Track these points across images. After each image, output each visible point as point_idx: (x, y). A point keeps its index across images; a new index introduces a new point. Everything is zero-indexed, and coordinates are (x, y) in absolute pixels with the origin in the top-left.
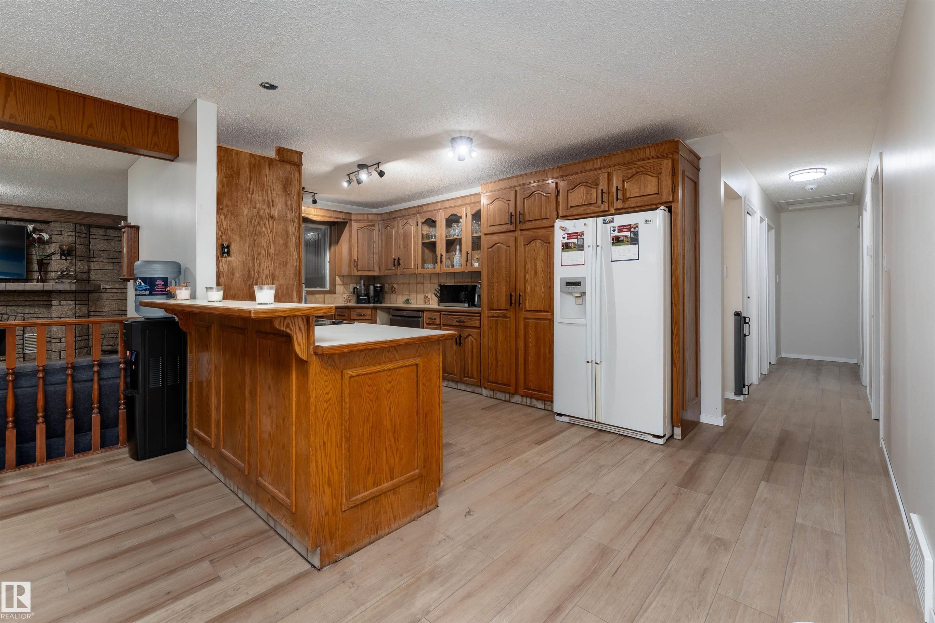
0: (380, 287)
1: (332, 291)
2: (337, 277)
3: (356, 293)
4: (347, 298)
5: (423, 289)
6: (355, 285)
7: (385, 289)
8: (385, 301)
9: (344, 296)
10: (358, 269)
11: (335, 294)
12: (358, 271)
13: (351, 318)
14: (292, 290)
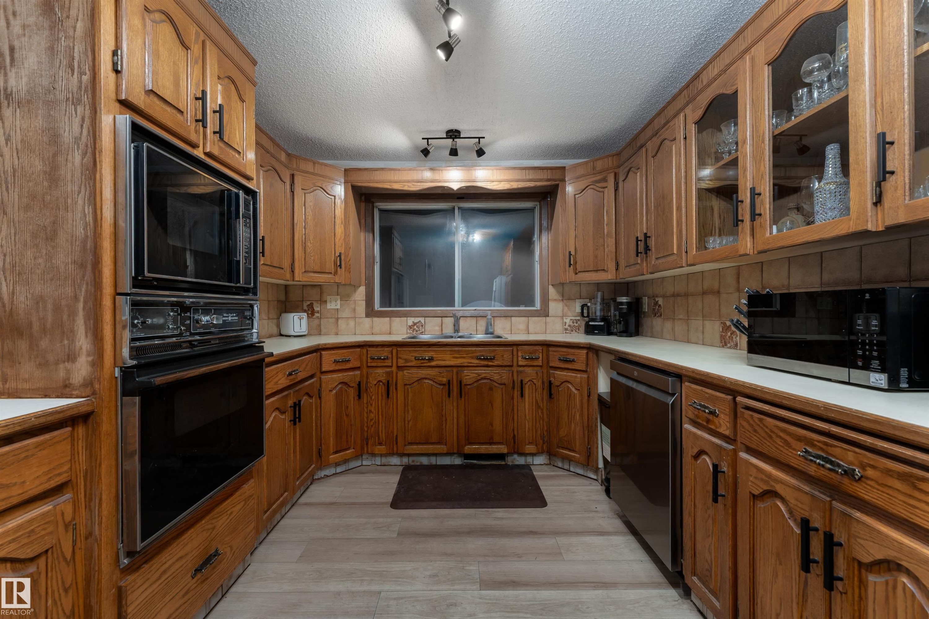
0: (628, 304)
1: (544, 313)
2: (550, 287)
3: (585, 315)
4: (571, 323)
5: (717, 307)
6: (583, 302)
7: (644, 306)
8: (642, 333)
9: (565, 320)
10: (576, 269)
11: (548, 316)
12: (576, 274)
13: (551, 365)
14: (73, 314)
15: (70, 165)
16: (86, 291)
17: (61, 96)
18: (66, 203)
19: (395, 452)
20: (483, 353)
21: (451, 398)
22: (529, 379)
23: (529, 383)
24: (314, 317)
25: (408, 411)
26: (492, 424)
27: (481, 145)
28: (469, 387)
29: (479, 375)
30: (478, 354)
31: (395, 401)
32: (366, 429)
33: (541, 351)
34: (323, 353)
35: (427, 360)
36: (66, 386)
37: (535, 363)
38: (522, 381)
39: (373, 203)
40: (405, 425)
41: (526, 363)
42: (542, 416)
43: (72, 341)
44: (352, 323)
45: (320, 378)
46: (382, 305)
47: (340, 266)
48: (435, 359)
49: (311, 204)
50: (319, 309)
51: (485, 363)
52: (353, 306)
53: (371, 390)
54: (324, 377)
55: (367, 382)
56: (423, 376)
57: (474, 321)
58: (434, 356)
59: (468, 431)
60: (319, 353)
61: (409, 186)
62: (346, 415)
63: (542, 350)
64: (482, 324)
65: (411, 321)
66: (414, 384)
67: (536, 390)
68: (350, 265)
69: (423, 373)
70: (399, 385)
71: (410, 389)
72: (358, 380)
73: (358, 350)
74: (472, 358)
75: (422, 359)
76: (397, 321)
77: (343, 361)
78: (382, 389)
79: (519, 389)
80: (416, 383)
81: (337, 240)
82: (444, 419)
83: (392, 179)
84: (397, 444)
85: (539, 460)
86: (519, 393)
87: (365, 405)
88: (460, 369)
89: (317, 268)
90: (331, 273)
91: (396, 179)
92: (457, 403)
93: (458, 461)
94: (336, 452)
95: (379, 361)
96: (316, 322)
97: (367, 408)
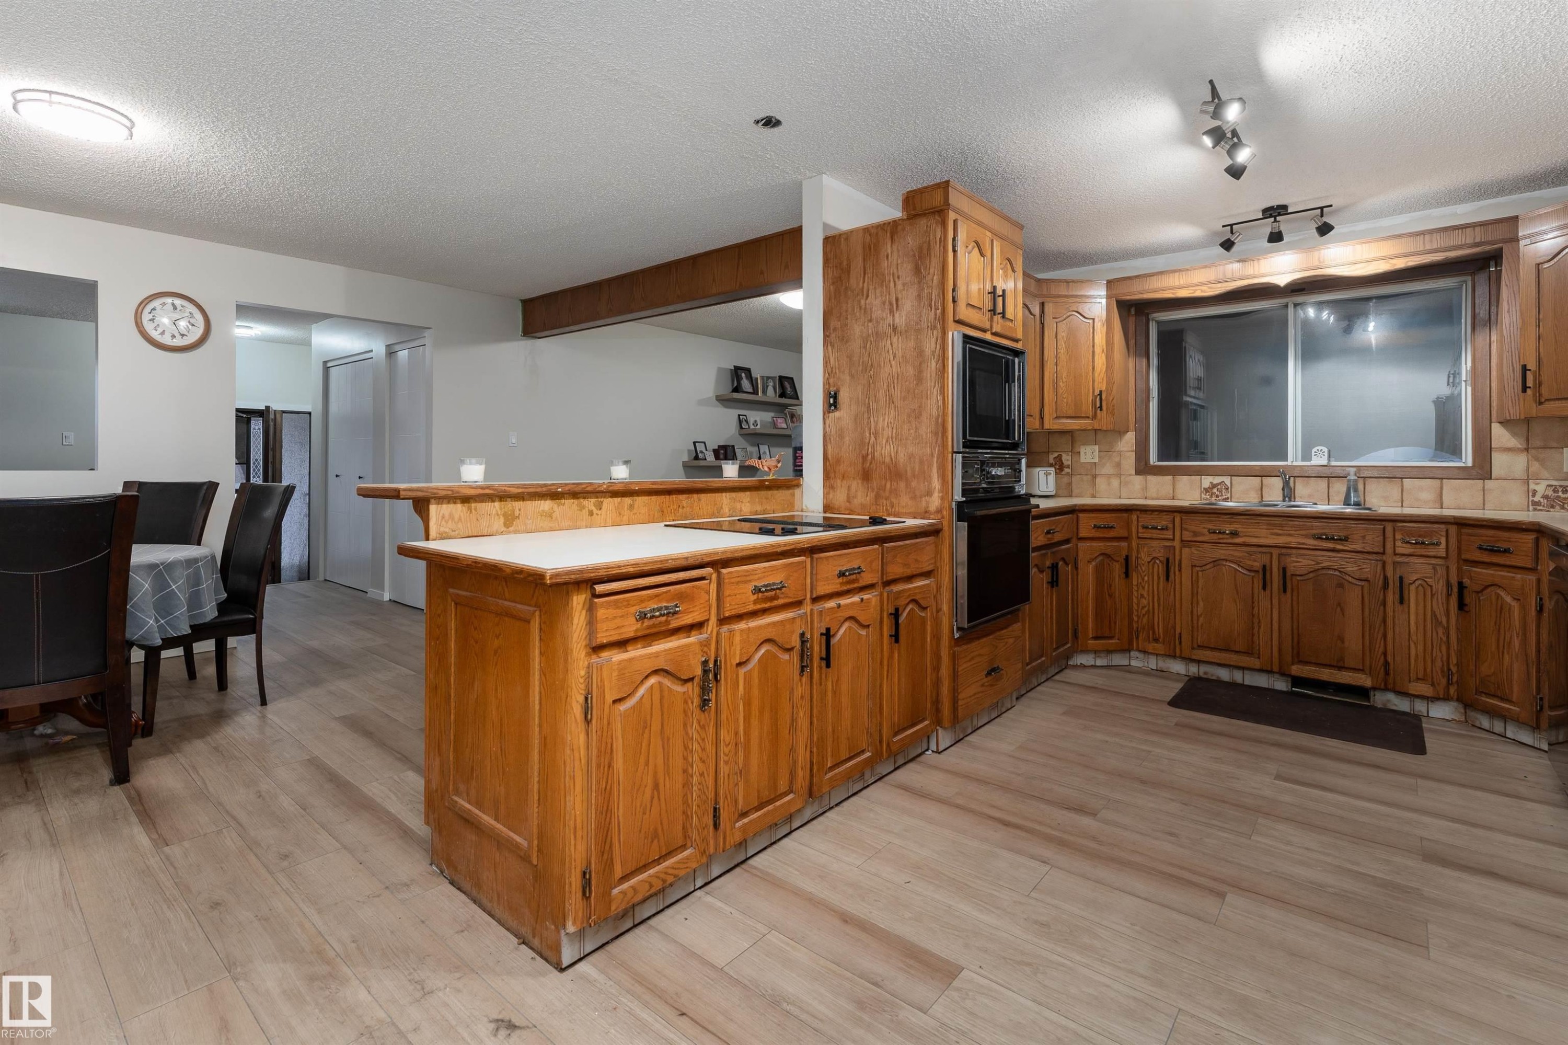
1: (1479, 473)
2: (1496, 425)
4: (1550, 493)
9: (1534, 486)
10: (1541, 395)
11: (1488, 480)
12: (1542, 403)
13: (1464, 556)
14: (930, 466)
15: (929, 369)
16: (939, 450)
17: (924, 325)
18: (927, 393)
19: (1178, 655)
20: (1326, 531)
21: (1268, 591)
22: (1418, 576)
23: (1417, 583)
24: (1063, 473)
25: (1198, 603)
26: (1341, 639)
27: (1325, 219)
28: (1299, 578)
29: (1318, 563)
30: (1315, 532)
31: (1178, 586)
32: (1135, 619)
33: (1444, 534)
34: (1081, 515)
35: (1227, 534)
36: (926, 512)
37: (1432, 552)
38: (1401, 579)
39: (1148, 314)
40: (1192, 620)
41: (1412, 550)
42: (1444, 639)
43: (930, 483)
44: (1115, 482)
45: (1077, 545)
46: (1161, 458)
47: (1101, 408)
48: (1241, 534)
49: (1063, 334)
50: (1069, 463)
51: (1330, 545)
52: (1117, 459)
53: (1143, 568)
54: (1082, 545)
55: (1137, 558)
56: (1222, 557)
57: (1323, 484)
58: (1239, 530)
59: (1298, 643)
60: (1075, 516)
61: (1202, 291)
62: (1109, 595)
63: (1447, 531)
64: (1340, 488)
65: (1207, 481)
66: (1208, 567)
67: (1432, 595)
68: (1114, 406)
69: (1221, 553)
70: (1183, 566)
71: (1200, 573)
72: (1124, 553)
73: (1125, 515)
74: (1306, 536)
75: (1220, 533)
76: (1184, 481)
77: (1105, 527)
78: (1160, 568)
79: (1398, 591)
80: (1211, 565)
81: (1096, 375)
82: (1256, 621)
83: (1177, 283)
84: (1180, 643)
85: (1442, 711)
86: (1397, 596)
87: (1135, 588)
88: (1284, 551)
89: (1071, 413)
90: (1088, 417)
91: (1182, 282)
92: (1279, 599)
93: (1281, 685)
94: (1096, 638)
95: (1154, 531)
96: (1066, 480)
97: (1137, 591)
